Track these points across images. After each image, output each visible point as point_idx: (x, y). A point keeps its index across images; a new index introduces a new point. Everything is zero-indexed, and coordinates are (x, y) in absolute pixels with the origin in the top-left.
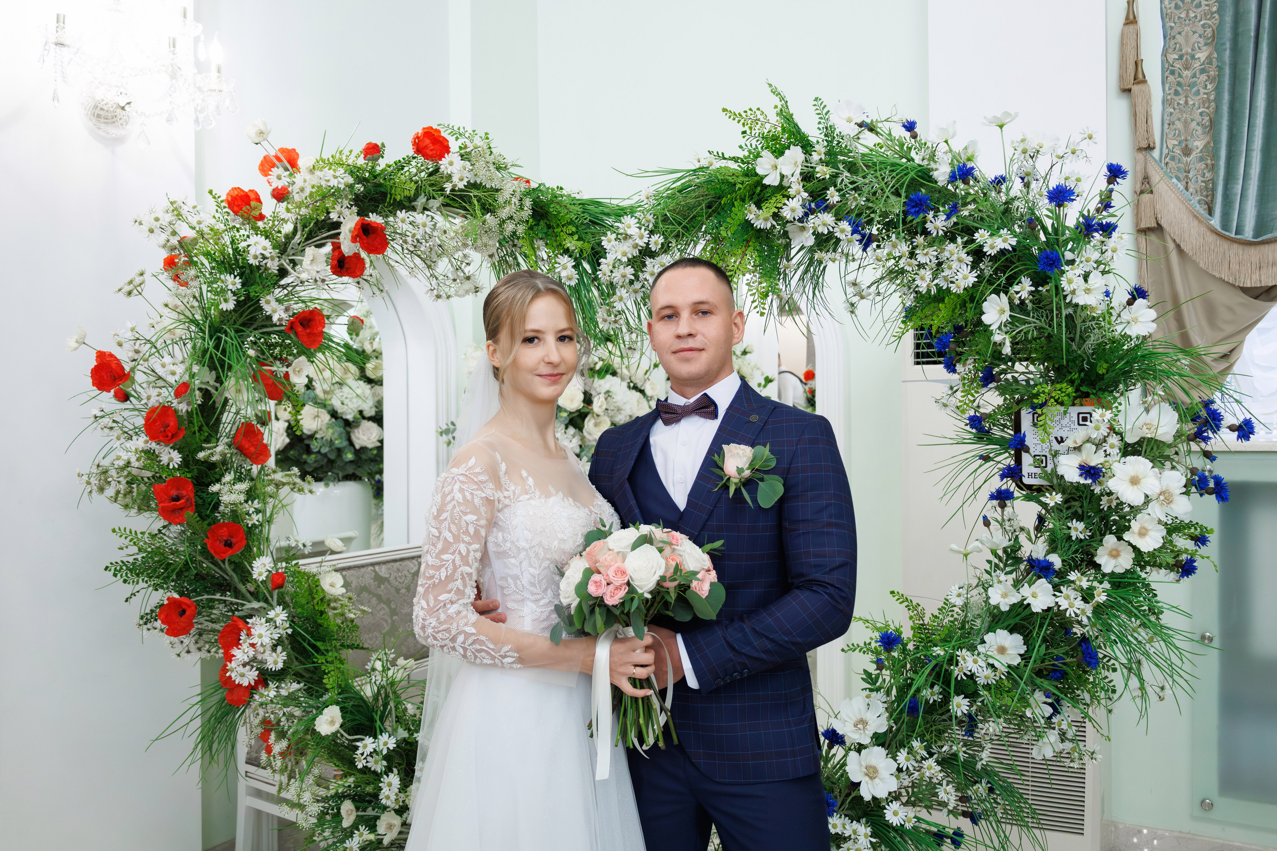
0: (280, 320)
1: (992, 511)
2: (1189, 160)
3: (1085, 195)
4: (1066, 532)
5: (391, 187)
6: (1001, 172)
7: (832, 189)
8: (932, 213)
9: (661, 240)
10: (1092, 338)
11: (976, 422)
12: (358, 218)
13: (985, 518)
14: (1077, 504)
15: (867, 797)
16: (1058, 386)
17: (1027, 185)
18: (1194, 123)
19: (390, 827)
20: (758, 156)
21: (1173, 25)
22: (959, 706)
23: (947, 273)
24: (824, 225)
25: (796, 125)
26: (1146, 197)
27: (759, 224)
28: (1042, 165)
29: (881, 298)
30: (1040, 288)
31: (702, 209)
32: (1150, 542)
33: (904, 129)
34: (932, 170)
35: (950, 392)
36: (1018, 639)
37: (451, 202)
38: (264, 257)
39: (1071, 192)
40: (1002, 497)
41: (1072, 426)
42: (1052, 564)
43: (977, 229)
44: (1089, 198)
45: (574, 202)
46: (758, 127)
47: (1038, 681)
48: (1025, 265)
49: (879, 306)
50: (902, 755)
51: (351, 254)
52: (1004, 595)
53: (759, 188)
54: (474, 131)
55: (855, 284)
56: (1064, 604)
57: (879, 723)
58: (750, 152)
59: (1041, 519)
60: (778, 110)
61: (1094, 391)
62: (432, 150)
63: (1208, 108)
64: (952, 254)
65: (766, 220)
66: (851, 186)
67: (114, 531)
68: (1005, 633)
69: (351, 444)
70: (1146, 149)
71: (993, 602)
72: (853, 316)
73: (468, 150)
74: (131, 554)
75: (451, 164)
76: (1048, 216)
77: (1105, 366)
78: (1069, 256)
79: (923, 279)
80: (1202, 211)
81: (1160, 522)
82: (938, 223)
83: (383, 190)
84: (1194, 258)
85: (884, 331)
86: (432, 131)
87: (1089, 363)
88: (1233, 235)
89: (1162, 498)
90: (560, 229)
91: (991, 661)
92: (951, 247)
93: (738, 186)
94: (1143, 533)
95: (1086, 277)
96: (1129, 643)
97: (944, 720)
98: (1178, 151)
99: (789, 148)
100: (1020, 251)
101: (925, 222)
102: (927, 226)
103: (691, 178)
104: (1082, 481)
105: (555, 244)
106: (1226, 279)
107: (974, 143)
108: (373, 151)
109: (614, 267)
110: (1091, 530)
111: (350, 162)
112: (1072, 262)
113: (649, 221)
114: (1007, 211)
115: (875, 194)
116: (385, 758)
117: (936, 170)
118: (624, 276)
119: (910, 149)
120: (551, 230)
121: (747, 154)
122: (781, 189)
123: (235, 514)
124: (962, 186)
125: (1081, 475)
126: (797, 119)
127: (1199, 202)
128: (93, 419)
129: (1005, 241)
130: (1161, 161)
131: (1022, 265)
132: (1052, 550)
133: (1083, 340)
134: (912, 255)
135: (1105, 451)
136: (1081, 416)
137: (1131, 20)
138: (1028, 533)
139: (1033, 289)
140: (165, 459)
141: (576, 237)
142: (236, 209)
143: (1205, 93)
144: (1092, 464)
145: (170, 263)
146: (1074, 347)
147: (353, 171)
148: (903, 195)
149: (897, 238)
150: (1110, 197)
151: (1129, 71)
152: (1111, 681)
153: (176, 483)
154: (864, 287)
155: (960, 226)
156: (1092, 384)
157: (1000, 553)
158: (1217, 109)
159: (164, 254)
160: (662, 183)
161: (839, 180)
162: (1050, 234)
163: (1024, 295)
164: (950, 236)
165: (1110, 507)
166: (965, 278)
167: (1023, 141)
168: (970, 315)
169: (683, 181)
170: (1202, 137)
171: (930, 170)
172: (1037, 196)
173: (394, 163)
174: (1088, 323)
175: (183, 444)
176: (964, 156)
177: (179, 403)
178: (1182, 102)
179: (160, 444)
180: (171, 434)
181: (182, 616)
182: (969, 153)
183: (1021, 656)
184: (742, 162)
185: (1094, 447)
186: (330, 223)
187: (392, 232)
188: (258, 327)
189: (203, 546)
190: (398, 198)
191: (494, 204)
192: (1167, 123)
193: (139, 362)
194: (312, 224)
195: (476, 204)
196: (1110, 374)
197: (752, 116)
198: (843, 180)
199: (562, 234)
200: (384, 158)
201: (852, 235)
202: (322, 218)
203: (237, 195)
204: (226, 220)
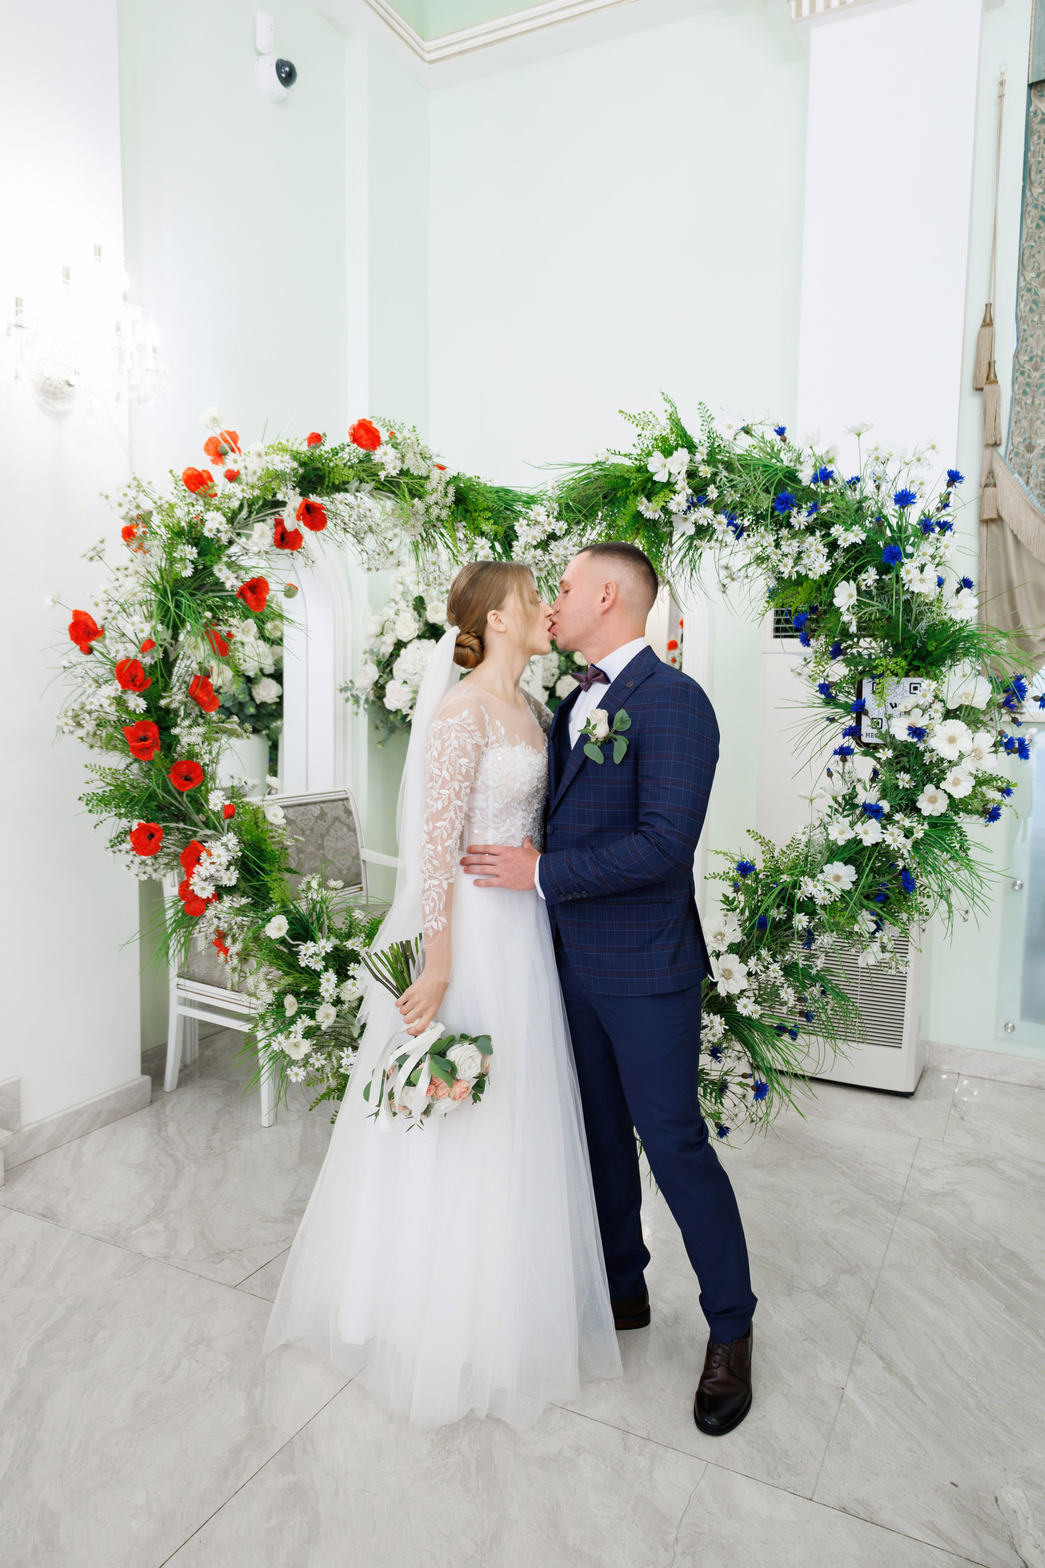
0: (233, 586)
1: (835, 764)
2: (1031, 456)
3: (926, 497)
4: (895, 782)
5: (330, 473)
6: (856, 474)
7: (712, 486)
8: (796, 509)
9: (565, 526)
10: (925, 621)
11: (824, 688)
12: (300, 499)
13: (829, 770)
14: (905, 759)
15: (723, 994)
16: (894, 660)
17: (878, 487)
19: (327, 1016)
20: (649, 454)
21: (1026, 327)
22: (800, 922)
23: (805, 561)
24: (705, 517)
25: (683, 429)
26: (990, 490)
27: (648, 515)
28: (891, 470)
29: (749, 580)
30: (884, 577)
31: (600, 499)
32: (961, 791)
33: (775, 433)
34: (798, 471)
35: (804, 663)
36: (851, 869)
37: (381, 487)
38: (218, 531)
39: (913, 496)
40: (844, 753)
41: (905, 694)
42: (881, 808)
43: (833, 524)
44: (930, 500)
46: (650, 427)
47: (865, 902)
48: (872, 556)
49: (747, 587)
50: (752, 961)
51: (292, 530)
52: (842, 832)
53: (650, 485)
54: (404, 425)
56: (889, 840)
57: (735, 935)
58: (642, 450)
59: (875, 772)
60: (669, 414)
61: (925, 666)
62: (366, 440)
64: (811, 545)
65: (655, 511)
66: (728, 485)
67: (86, 766)
68: (841, 864)
69: (252, 699)
70: (993, 445)
71: (831, 838)
72: (725, 595)
73: (398, 441)
74: (99, 787)
75: (385, 454)
76: (893, 516)
77: (935, 644)
78: (909, 550)
79: (785, 566)
81: (971, 774)
82: (800, 519)
83: (321, 473)
84: (1029, 547)
85: (750, 609)
86: (365, 423)
87: (921, 642)
89: (973, 754)
90: (477, 514)
91: (828, 886)
92: (811, 539)
93: (632, 481)
94: (956, 783)
95: (922, 569)
96: (940, 872)
97: (788, 936)
98: (1022, 448)
99: (676, 450)
100: (868, 545)
101: (790, 517)
102: (791, 520)
103: (589, 471)
104: (910, 739)
105: (472, 527)
107: (835, 447)
108: (316, 439)
109: (525, 549)
110: (915, 781)
111: (294, 448)
112: (911, 556)
113: (554, 509)
114: (860, 508)
115: (748, 491)
116: (324, 959)
117: (801, 471)
118: (534, 557)
119: (779, 451)
120: (468, 514)
121: (640, 452)
122: (669, 486)
123: (192, 755)
124: (822, 485)
125: (909, 735)
126: (684, 423)
127: (1038, 496)
128: (62, 669)
129: (856, 535)
130: (1006, 457)
131: (870, 556)
132: (883, 797)
133: (917, 621)
134: (777, 545)
135: (930, 715)
136: (912, 686)
137: (988, 322)
138: (865, 783)
139: (878, 577)
140: (132, 705)
141: (492, 521)
142: (192, 487)
144: (919, 726)
145: (128, 533)
146: (910, 628)
147: (295, 457)
149: (765, 530)
150: (948, 499)
151: (982, 371)
152: (925, 906)
153: (142, 726)
154: (734, 570)
155: (819, 521)
156: (923, 659)
157: (840, 799)
159: (124, 524)
160: (568, 475)
161: (718, 479)
162: (895, 530)
163: (870, 582)
164: (810, 529)
165: (931, 762)
166: (821, 566)
167: (876, 449)
168: (823, 597)
169: (583, 474)
171: (796, 471)
172: (886, 497)
173: (332, 450)
174: (922, 608)
175: (147, 693)
176: (825, 460)
177: (144, 657)
178: (1029, 402)
179: (130, 692)
180: (138, 683)
181: (150, 839)
182: (831, 456)
183: (853, 883)
184: (636, 459)
185: (921, 712)
186: (274, 502)
187: (328, 511)
188: (206, 592)
189: (164, 780)
190: (337, 482)
191: (421, 490)
192: (1014, 421)
193: (110, 620)
194: (261, 503)
195: (406, 490)
196: (939, 651)
197: (645, 418)
198: (722, 478)
199: (480, 518)
200: (325, 445)
201: (728, 526)
202: (269, 497)
203: (192, 474)
204: (184, 496)
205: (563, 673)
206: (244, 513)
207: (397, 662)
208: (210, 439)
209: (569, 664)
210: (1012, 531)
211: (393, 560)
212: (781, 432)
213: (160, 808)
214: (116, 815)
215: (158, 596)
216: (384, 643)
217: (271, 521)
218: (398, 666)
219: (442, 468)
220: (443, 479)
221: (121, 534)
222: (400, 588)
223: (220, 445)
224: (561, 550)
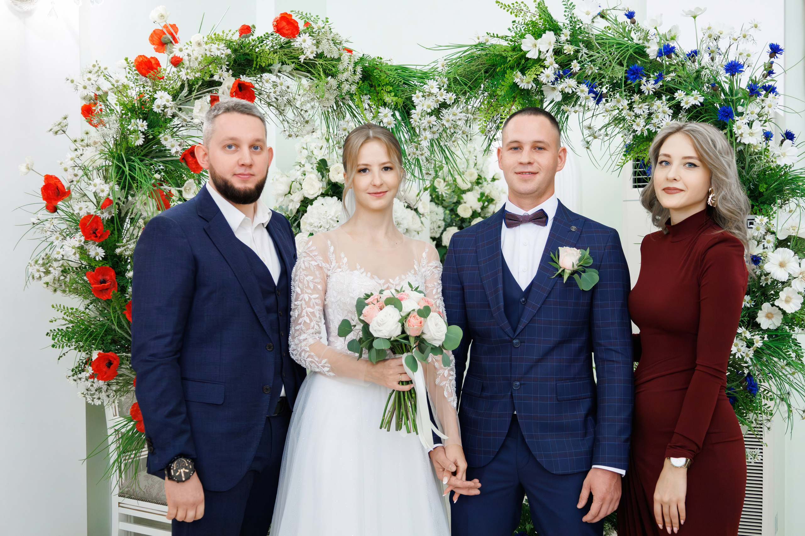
0: (177, 152)
3: (753, 66)
5: (257, 57)
6: (694, 48)
7: (575, 61)
8: (645, 79)
9: (454, 96)
10: (756, 167)
12: (233, 79)
17: (713, 59)
20: (522, 36)
23: (655, 121)
24: (569, 87)
25: (549, 15)
27: (523, 85)
29: (608, 138)
31: (482, 74)
32: (792, 308)
33: (626, 17)
34: (646, 47)
37: (298, 67)
38: (165, 107)
39: (742, 66)
43: (677, 90)
44: (756, 68)
46: (522, 14)
48: (711, 115)
49: (607, 143)
53: (523, 61)
54: (317, 16)
55: (589, 128)
58: (516, 34)
60: (537, 3)
61: (757, 204)
62: (287, 30)
64: (659, 108)
65: (528, 83)
66: (588, 60)
72: (588, 150)
73: (314, 30)
74: (61, 324)
75: (304, 41)
76: (726, 82)
77: (765, 186)
78: (740, 109)
79: (638, 125)
81: (800, 293)
82: (649, 86)
83: (249, 58)
85: (610, 162)
86: (286, 16)
87: (754, 185)
89: (801, 276)
90: (380, 88)
92: (658, 103)
93: (509, 59)
94: (787, 301)
95: (750, 124)
96: (779, 377)
99: (544, 32)
100: (706, 106)
101: (640, 85)
102: (641, 88)
103: (472, 51)
105: (376, 99)
107: (676, 27)
108: (246, 30)
109: (421, 116)
110: (755, 301)
111: (228, 38)
112: (741, 114)
113: (444, 83)
114: (698, 76)
115: (604, 65)
117: (649, 47)
118: (429, 123)
119: (630, 31)
120: (373, 89)
121: (514, 35)
122: (540, 61)
124: (666, 58)
126: (550, 11)
128: (32, 226)
129: (696, 99)
131: (708, 116)
133: (751, 168)
134: (631, 108)
135: (764, 245)
140: (92, 254)
141: (393, 94)
142: (144, 71)
145: (87, 111)
146: (744, 173)
147: (229, 45)
148: (625, 64)
149: (620, 96)
150: (771, 67)
152: (768, 407)
153: (102, 271)
154: (596, 130)
155: (665, 88)
156: (756, 199)
159: (84, 103)
160: (454, 54)
161: (580, 55)
162: (727, 93)
164: (658, 95)
165: (767, 284)
167: (709, 28)
169: (467, 53)
171: (644, 47)
172: (719, 67)
173: (258, 38)
174: (753, 157)
175: (104, 243)
176: (668, 37)
177: (102, 213)
179: (91, 242)
180: (99, 235)
181: (109, 367)
182: (673, 34)
184: (511, 41)
185: (756, 243)
186: (210, 82)
187: (256, 89)
188: (152, 158)
189: (118, 317)
190: (264, 65)
191: (333, 69)
193: (75, 183)
194: (200, 83)
195: (321, 70)
196: (769, 192)
197: (517, 8)
198: (582, 55)
199: (382, 91)
200: (253, 35)
201: (589, 94)
202: (207, 78)
203: (142, 61)
204: (136, 79)
205: (448, 225)
206: (185, 91)
207: (303, 217)
208: (154, 31)
209: (454, 216)
211: (308, 127)
212: (630, 15)
213: (114, 342)
214: (75, 349)
215: (115, 161)
216: (292, 201)
217: (208, 98)
218: (304, 221)
219: (350, 51)
220: (353, 60)
221: (80, 111)
222: (305, 153)
223: (164, 36)
224: (451, 116)
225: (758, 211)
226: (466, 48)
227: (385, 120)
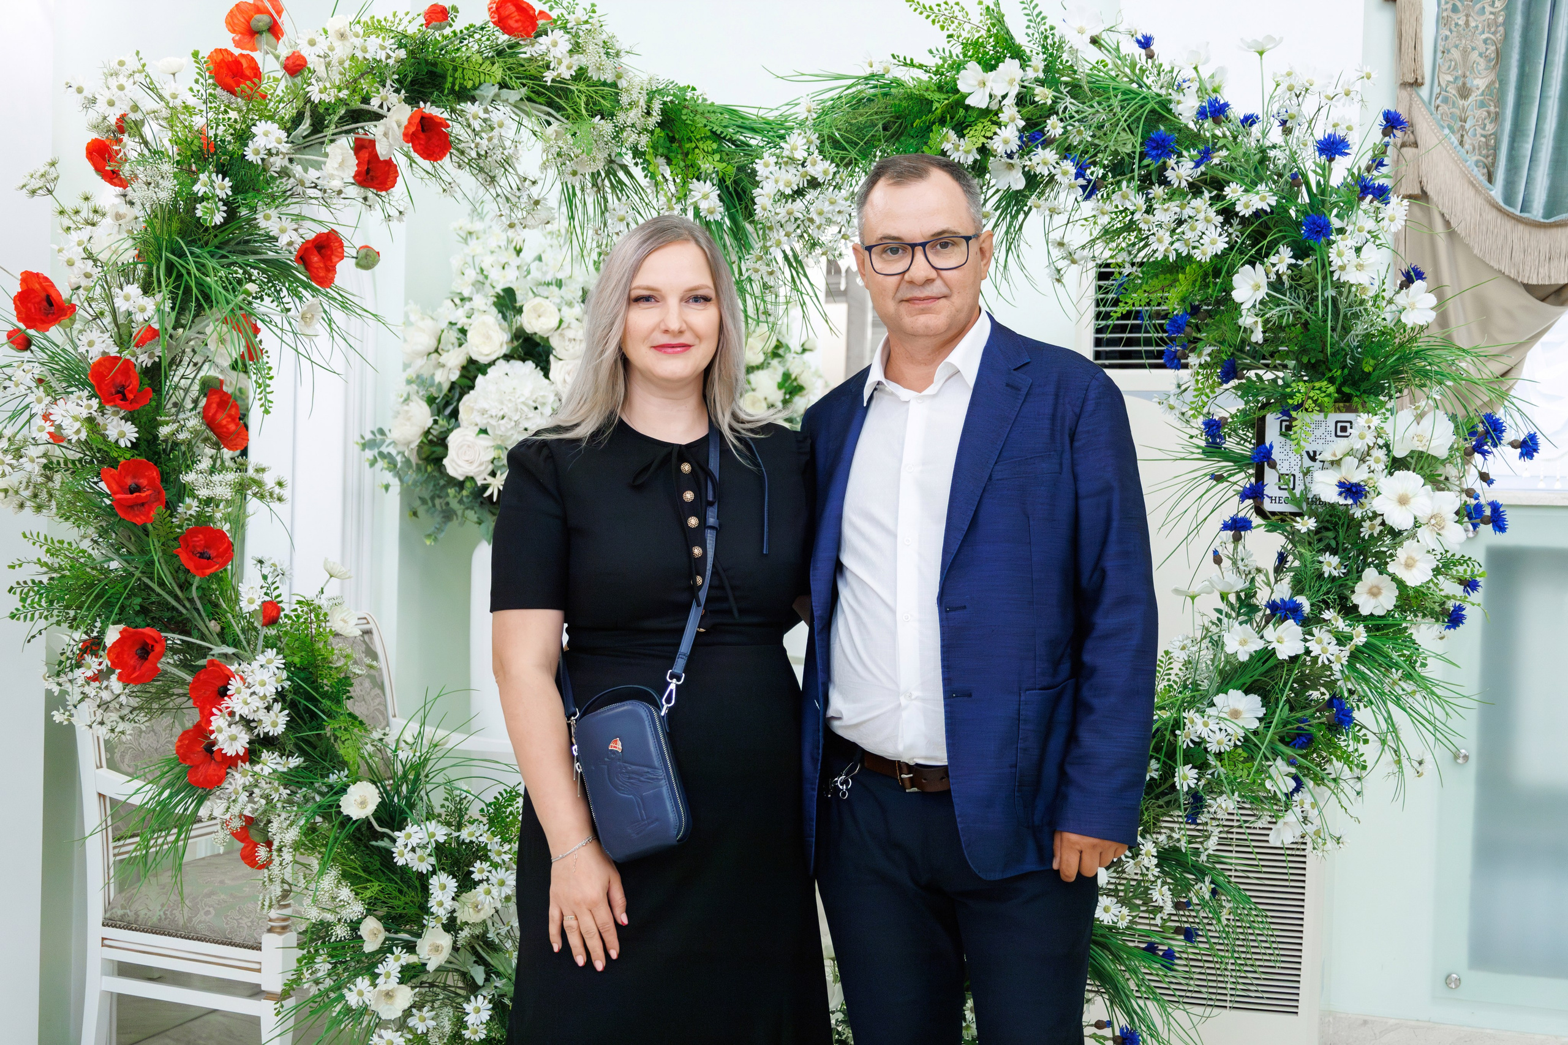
0: (288, 243)
1: (1224, 543)
2: (1466, 103)
3: (1356, 148)
4: (1317, 566)
5: (455, 69)
6: (1256, 109)
7: (1054, 118)
8: (1174, 158)
9: (832, 168)
10: (1360, 327)
11: (1213, 428)
12: (408, 109)
13: (1215, 552)
14: (1330, 534)
16: (1317, 385)
17: (1288, 131)
18: (1476, 53)
19: (436, 948)
20: (958, 67)
22: (1183, 779)
23: (1188, 234)
24: (1045, 164)
25: (1008, 32)
26: (1410, 151)
28: (1308, 106)
30: (1300, 262)
31: (879, 130)
32: (1417, 575)
33: (1136, 45)
34: (1173, 102)
36: (1255, 700)
37: (532, 95)
38: (270, 153)
39: (1342, 143)
40: (1237, 526)
41: (1328, 438)
42: (1299, 605)
43: (1228, 183)
44: (1361, 151)
45: (714, 110)
46: (953, 26)
47: (1282, 747)
48: (1284, 231)
51: (388, 158)
52: (1243, 643)
53: (962, 112)
55: (1061, 244)
56: (1316, 649)
58: (945, 60)
59: (1282, 558)
60: (985, 6)
61: (1359, 394)
62: (517, 21)
63: (1494, 33)
64: (1196, 212)
65: (968, 152)
66: (1077, 117)
68: (1239, 694)
70: (1411, 85)
71: (1230, 651)
72: (1058, 286)
73: (569, 26)
75: (555, 44)
77: (1372, 362)
78: (1336, 223)
79: (1160, 241)
80: (1480, 176)
81: (1430, 552)
82: (1181, 171)
83: (438, 70)
84: (1467, 240)
87: (1353, 358)
88: (1517, 213)
89: (1433, 522)
90: (693, 145)
91: (1223, 725)
92: (1197, 203)
93: (936, 105)
94: (1410, 564)
95: (1358, 250)
97: (1160, 807)
98: (1452, 91)
99: (1003, 61)
100: (1278, 214)
101: (1166, 170)
102: (1167, 173)
103: (859, 87)
104: (1342, 501)
105: (682, 164)
106: (1507, 273)
107: (1222, 69)
108: (439, 15)
109: (773, 200)
110: (1346, 566)
111: (400, 29)
112: (1341, 231)
113: (812, 141)
114: (1264, 160)
115: (1100, 127)
116: (433, 853)
117: (1179, 103)
118: (789, 213)
119: (1142, 71)
120: (675, 146)
121: (940, 62)
122: (990, 115)
124: (1207, 123)
125: (1340, 494)
126: (1009, 22)
127: (1477, 163)
129: (1263, 199)
130: (1430, 103)
131: (1280, 231)
132: (1300, 590)
133: (1346, 330)
134: (1149, 210)
135: (1369, 466)
136: (1339, 425)
138: (1267, 575)
139: (1293, 261)
140: (112, 433)
141: (717, 157)
142: (229, 81)
143: (1491, 13)
144: (1354, 481)
145: (99, 153)
147: (401, 42)
148: (1139, 132)
149: (1130, 186)
150: (1383, 152)
152: (1361, 756)
153: (131, 467)
154: (1074, 247)
155: (1208, 178)
156: (1355, 384)
157: (1232, 598)
158: (1507, 36)
160: (828, 90)
161: (1061, 107)
162: (1314, 193)
163: (1282, 268)
164: (1195, 189)
165: (1371, 534)
166: (1213, 242)
167: (1289, 74)
168: (1214, 290)
169: (854, 91)
170: (1484, 73)
171: (1170, 101)
172: (1301, 146)
173: (456, 34)
174: (1357, 307)
175: (139, 414)
176: (1209, 88)
177: (134, 355)
178: (1461, 22)
179: (111, 411)
180: (130, 397)
181: (142, 658)
182: (1217, 80)
183: (1260, 720)
184: (936, 73)
185: (1356, 461)
186: (355, 111)
187: (449, 130)
188: (232, 253)
190: (469, 84)
191: (609, 103)
192: (1441, 51)
193: (80, 292)
194: (341, 112)
195: (582, 103)
196: (1376, 373)
197: (946, 13)
198: (1066, 108)
199: (697, 151)
200: (451, 26)
201: (1076, 179)
202: (356, 104)
203: (223, 60)
204: (211, 94)
206: (305, 126)
208: (237, 6)
210: (1443, 215)
212: (1146, 43)
216: (443, 366)
218: (468, 405)
220: (638, 90)
221: (84, 152)
223: (257, 16)
224: (827, 203)
225: (1360, 406)
226: (850, 82)
227: (704, 205)
